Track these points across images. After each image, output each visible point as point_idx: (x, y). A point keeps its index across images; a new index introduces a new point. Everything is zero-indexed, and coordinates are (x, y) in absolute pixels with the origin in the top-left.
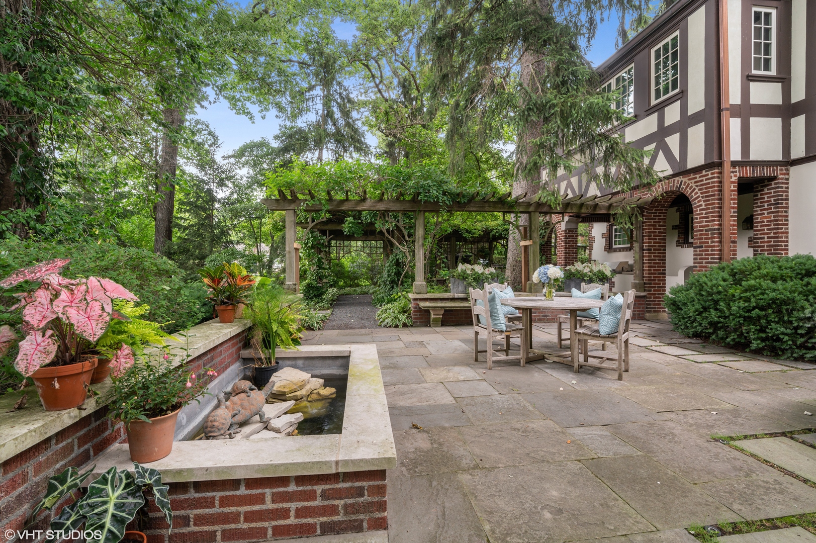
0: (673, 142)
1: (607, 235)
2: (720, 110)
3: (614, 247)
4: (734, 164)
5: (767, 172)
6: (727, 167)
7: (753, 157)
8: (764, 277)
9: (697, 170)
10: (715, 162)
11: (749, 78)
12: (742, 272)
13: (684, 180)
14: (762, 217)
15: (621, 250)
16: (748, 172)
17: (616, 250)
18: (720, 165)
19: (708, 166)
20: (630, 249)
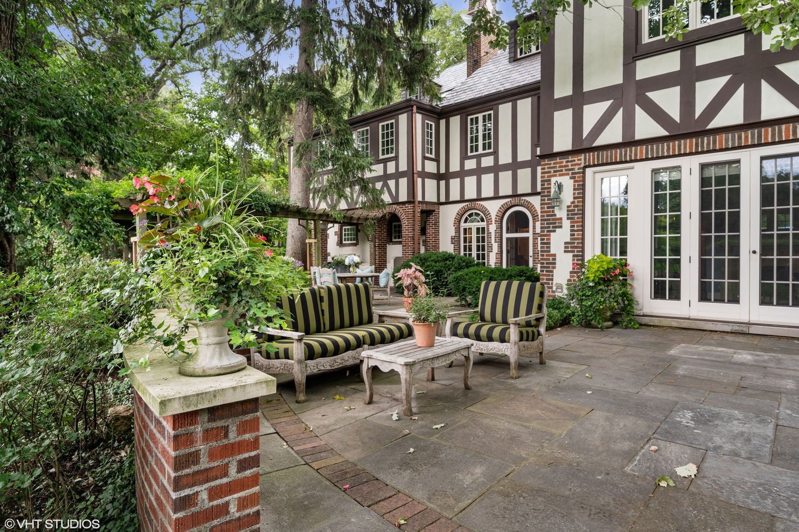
0: (392, 183)
1: (339, 233)
2: (413, 174)
3: (344, 242)
4: (419, 202)
5: (431, 208)
6: (417, 203)
7: (426, 200)
8: (433, 261)
9: (403, 203)
10: (411, 201)
11: (424, 158)
12: (425, 259)
13: (398, 207)
14: (430, 230)
15: (349, 245)
16: (425, 207)
17: (345, 245)
18: (413, 202)
19: (408, 202)
20: (356, 245)
